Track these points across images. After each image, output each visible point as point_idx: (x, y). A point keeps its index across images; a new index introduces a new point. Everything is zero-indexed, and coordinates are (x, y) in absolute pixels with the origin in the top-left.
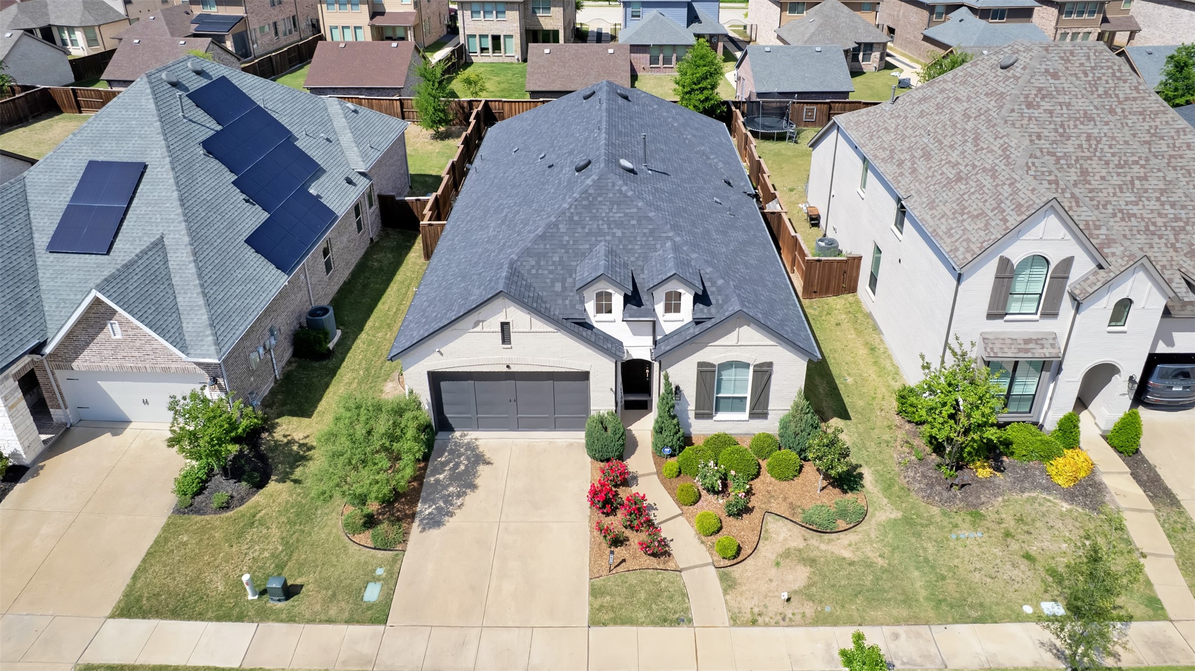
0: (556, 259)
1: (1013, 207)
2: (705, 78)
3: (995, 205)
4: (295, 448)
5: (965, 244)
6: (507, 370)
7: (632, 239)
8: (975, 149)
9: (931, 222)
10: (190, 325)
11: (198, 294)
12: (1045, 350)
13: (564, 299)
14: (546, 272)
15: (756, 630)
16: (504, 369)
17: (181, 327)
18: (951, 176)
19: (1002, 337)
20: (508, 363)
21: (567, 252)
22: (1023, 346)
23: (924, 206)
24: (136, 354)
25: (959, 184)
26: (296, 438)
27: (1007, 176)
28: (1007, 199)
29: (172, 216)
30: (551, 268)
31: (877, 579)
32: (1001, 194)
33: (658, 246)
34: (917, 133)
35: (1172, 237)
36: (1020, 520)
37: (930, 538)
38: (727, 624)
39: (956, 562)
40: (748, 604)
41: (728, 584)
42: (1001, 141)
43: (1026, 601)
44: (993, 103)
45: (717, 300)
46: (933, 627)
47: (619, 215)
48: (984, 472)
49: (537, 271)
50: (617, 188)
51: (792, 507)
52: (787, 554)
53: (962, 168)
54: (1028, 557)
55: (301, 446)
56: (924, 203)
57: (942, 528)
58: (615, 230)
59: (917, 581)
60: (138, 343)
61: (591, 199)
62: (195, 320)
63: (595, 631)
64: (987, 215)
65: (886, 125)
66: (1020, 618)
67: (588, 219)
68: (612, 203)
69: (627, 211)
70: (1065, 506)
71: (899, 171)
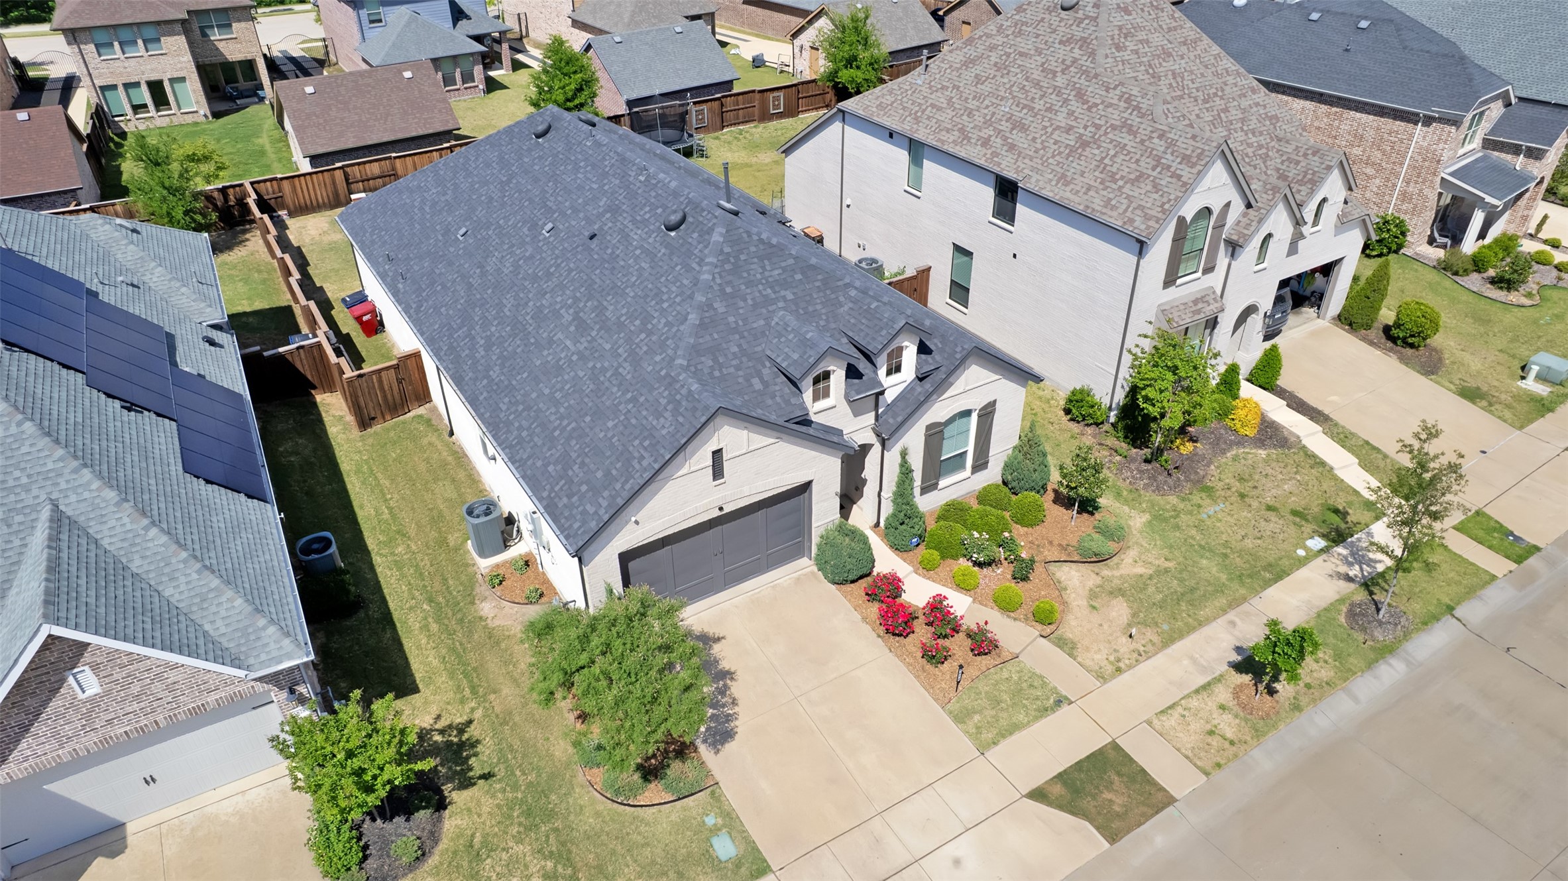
0: (735, 349)
1: (1179, 160)
2: (580, 90)
3: (1155, 163)
4: (438, 738)
5: (1138, 212)
6: (720, 513)
7: (808, 298)
8: (1085, 107)
9: (1077, 200)
10: (219, 623)
11: (199, 572)
12: (1211, 307)
13: (773, 397)
14: (732, 370)
15: (1126, 677)
16: (716, 513)
17: (205, 634)
18: (1072, 143)
19: (1175, 304)
20: (720, 504)
21: (743, 337)
22: (1194, 308)
23: (1054, 183)
24: (135, 706)
25: (1088, 149)
26: (426, 725)
27: (1150, 129)
28: (1165, 153)
29: (50, 466)
30: (734, 362)
31: (1181, 581)
32: (1153, 149)
33: (842, 299)
34: (987, 102)
35: (1263, 165)
36: (1241, 480)
37: (1188, 526)
38: (1099, 684)
39: (1224, 537)
40: (1098, 657)
41: (1068, 647)
42: (1118, 92)
43: (1297, 546)
44: (1076, 50)
45: (936, 345)
46: (1251, 602)
47: (776, 272)
48: (1187, 448)
49: (720, 370)
50: (755, 238)
51: (1063, 548)
52: (1093, 595)
53: (1082, 131)
54: (1269, 508)
55: (442, 732)
56: (1051, 180)
57: (1190, 513)
58: (783, 293)
59: (1209, 567)
60: (135, 689)
61: (732, 260)
62: (223, 613)
63: (990, 754)
64: (1149, 176)
65: (930, 101)
66: (1302, 562)
67: (743, 287)
68: (761, 259)
69: (783, 264)
70: (1262, 453)
71: (989, 152)
